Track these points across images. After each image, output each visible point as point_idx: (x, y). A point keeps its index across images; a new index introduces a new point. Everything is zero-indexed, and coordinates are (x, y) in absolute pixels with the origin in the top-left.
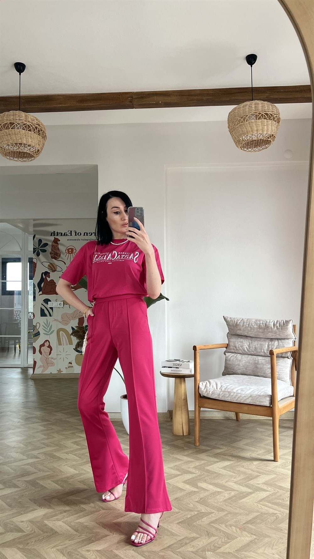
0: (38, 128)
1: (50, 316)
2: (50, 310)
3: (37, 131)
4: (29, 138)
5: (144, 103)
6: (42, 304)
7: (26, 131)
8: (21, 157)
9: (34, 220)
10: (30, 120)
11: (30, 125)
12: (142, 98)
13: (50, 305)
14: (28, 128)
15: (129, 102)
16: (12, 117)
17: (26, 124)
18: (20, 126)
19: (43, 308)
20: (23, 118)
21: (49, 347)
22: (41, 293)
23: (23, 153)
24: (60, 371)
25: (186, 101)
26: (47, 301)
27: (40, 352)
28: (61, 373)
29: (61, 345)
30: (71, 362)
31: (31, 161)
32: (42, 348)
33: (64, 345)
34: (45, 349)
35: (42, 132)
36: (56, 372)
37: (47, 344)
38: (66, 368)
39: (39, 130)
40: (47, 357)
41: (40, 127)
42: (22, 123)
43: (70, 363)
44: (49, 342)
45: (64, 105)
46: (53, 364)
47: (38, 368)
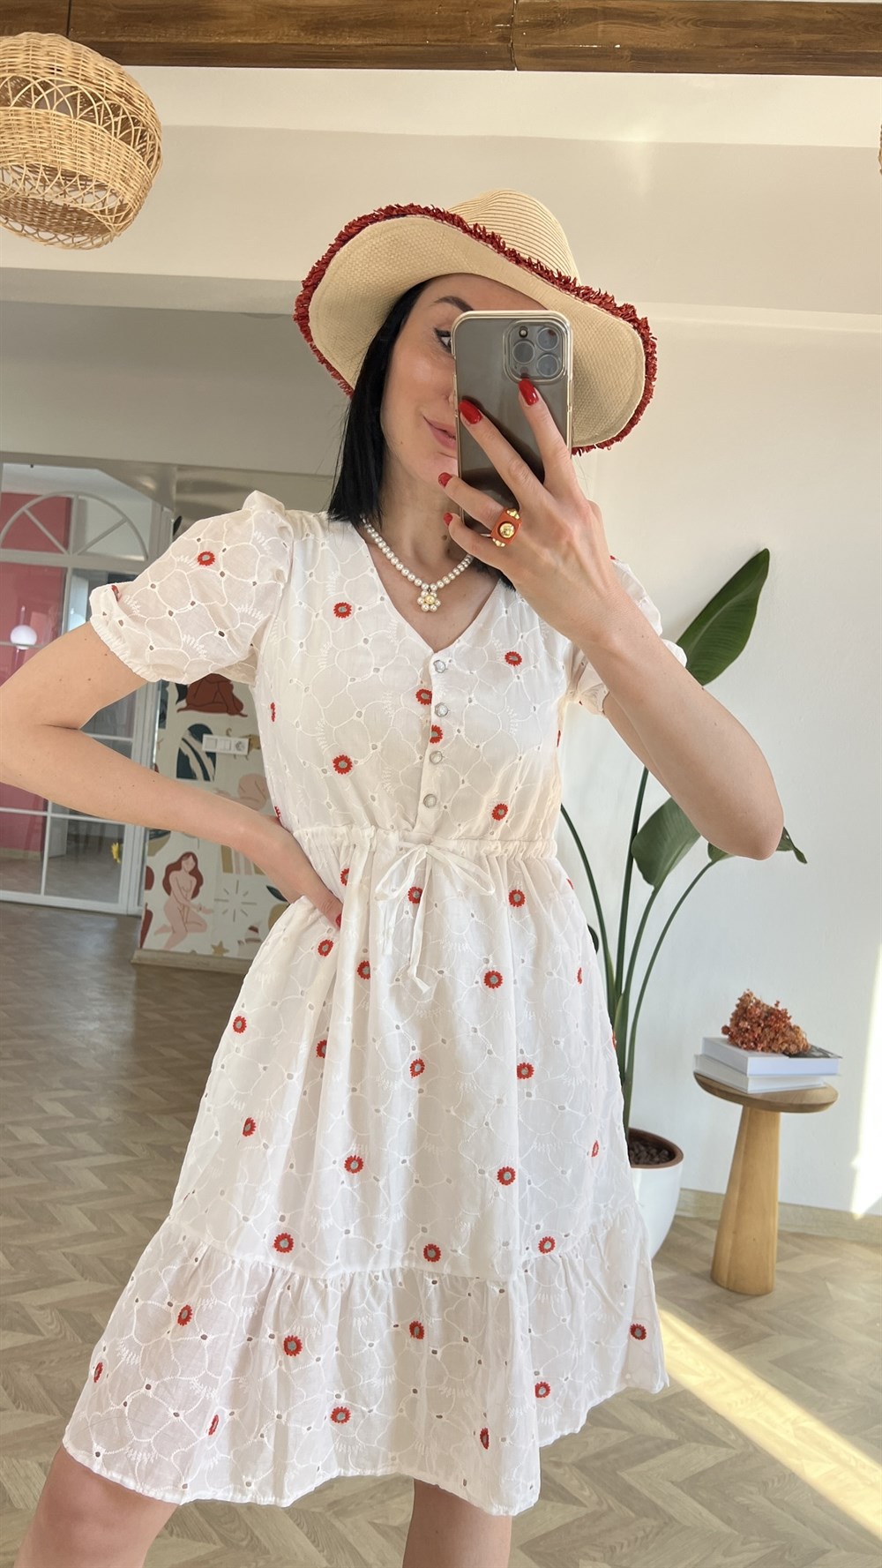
0: (124, 113)
1: (206, 778)
2: (207, 762)
3: (116, 123)
4: (87, 149)
5: (555, 45)
6: (184, 740)
7: (75, 116)
8: (67, 230)
9: (182, 468)
10: (92, 74)
11: (92, 94)
12: (551, 24)
13: (207, 744)
14: (84, 104)
15: (499, 39)
16: (21, 58)
17: (76, 88)
18: (50, 96)
19: (187, 751)
20: (67, 63)
21: (195, 873)
22: (183, 703)
23: (75, 214)
24: (219, 949)
25: (718, 47)
26: (199, 731)
27: (167, 886)
28: (225, 955)
29: (231, 871)
30: (256, 926)
31: (99, 246)
32: (174, 875)
33: (238, 871)
34: (182, 879)
35: (140, 128)
36: (209, 951)
37: (188, 865)
38: (239, 942)
39: (127, 118)
40: (184, 902)
41: (130, 107)
42: (59, 83)
43: (254, 929)
44: (195, 859)
45: (251, 40)
46: (201, 926)
47: (156, 933)
